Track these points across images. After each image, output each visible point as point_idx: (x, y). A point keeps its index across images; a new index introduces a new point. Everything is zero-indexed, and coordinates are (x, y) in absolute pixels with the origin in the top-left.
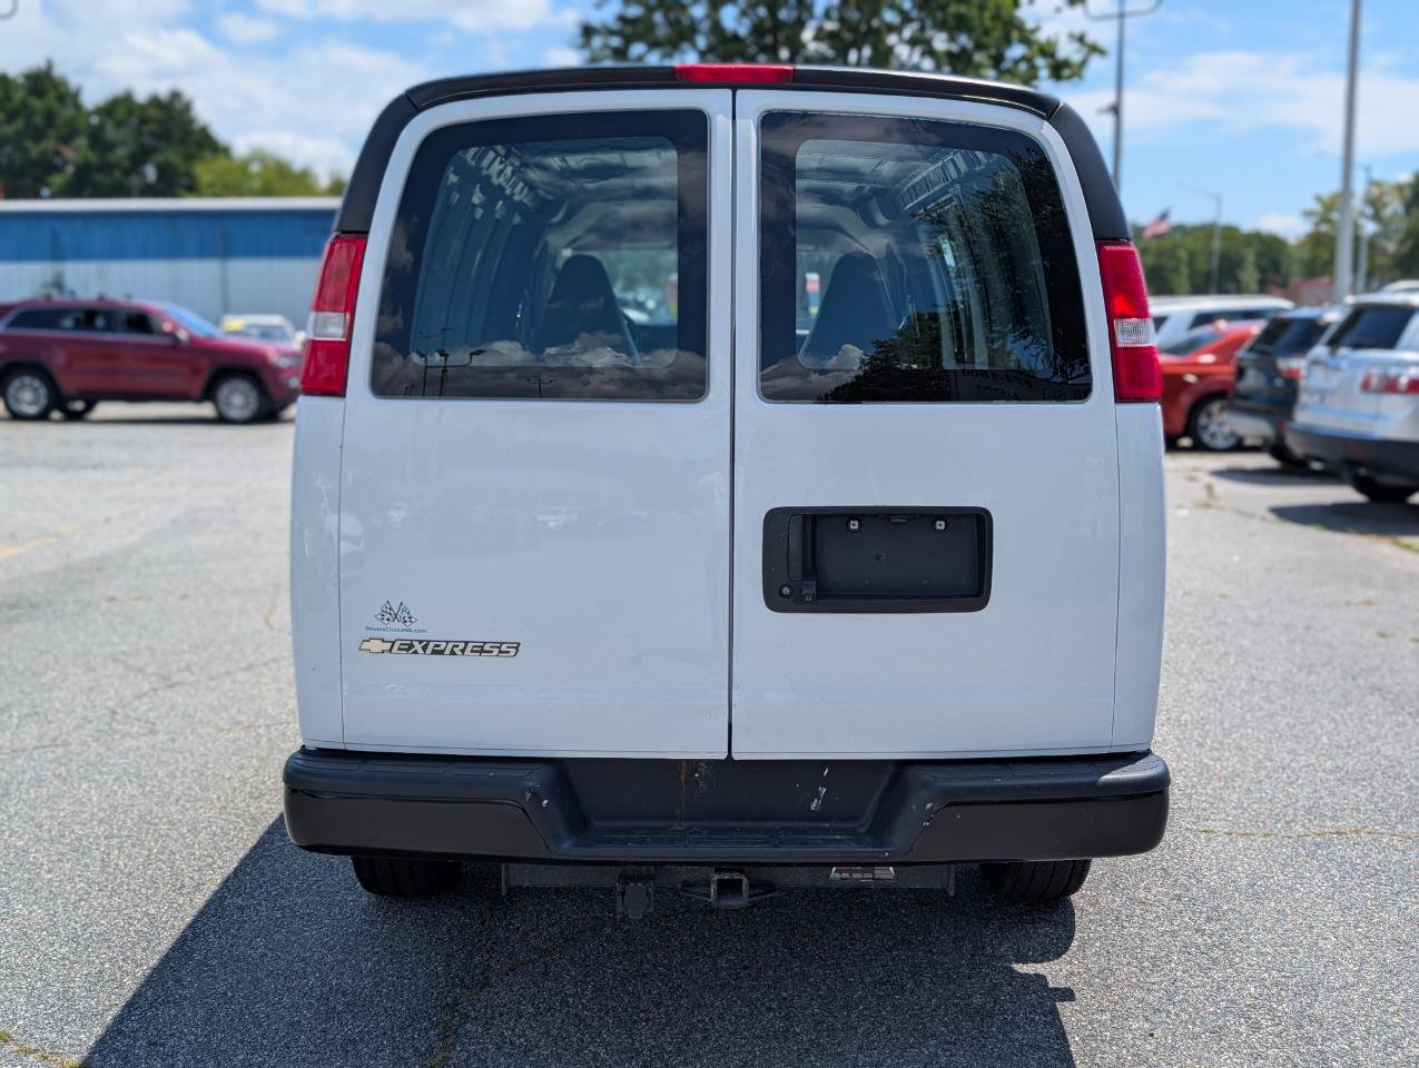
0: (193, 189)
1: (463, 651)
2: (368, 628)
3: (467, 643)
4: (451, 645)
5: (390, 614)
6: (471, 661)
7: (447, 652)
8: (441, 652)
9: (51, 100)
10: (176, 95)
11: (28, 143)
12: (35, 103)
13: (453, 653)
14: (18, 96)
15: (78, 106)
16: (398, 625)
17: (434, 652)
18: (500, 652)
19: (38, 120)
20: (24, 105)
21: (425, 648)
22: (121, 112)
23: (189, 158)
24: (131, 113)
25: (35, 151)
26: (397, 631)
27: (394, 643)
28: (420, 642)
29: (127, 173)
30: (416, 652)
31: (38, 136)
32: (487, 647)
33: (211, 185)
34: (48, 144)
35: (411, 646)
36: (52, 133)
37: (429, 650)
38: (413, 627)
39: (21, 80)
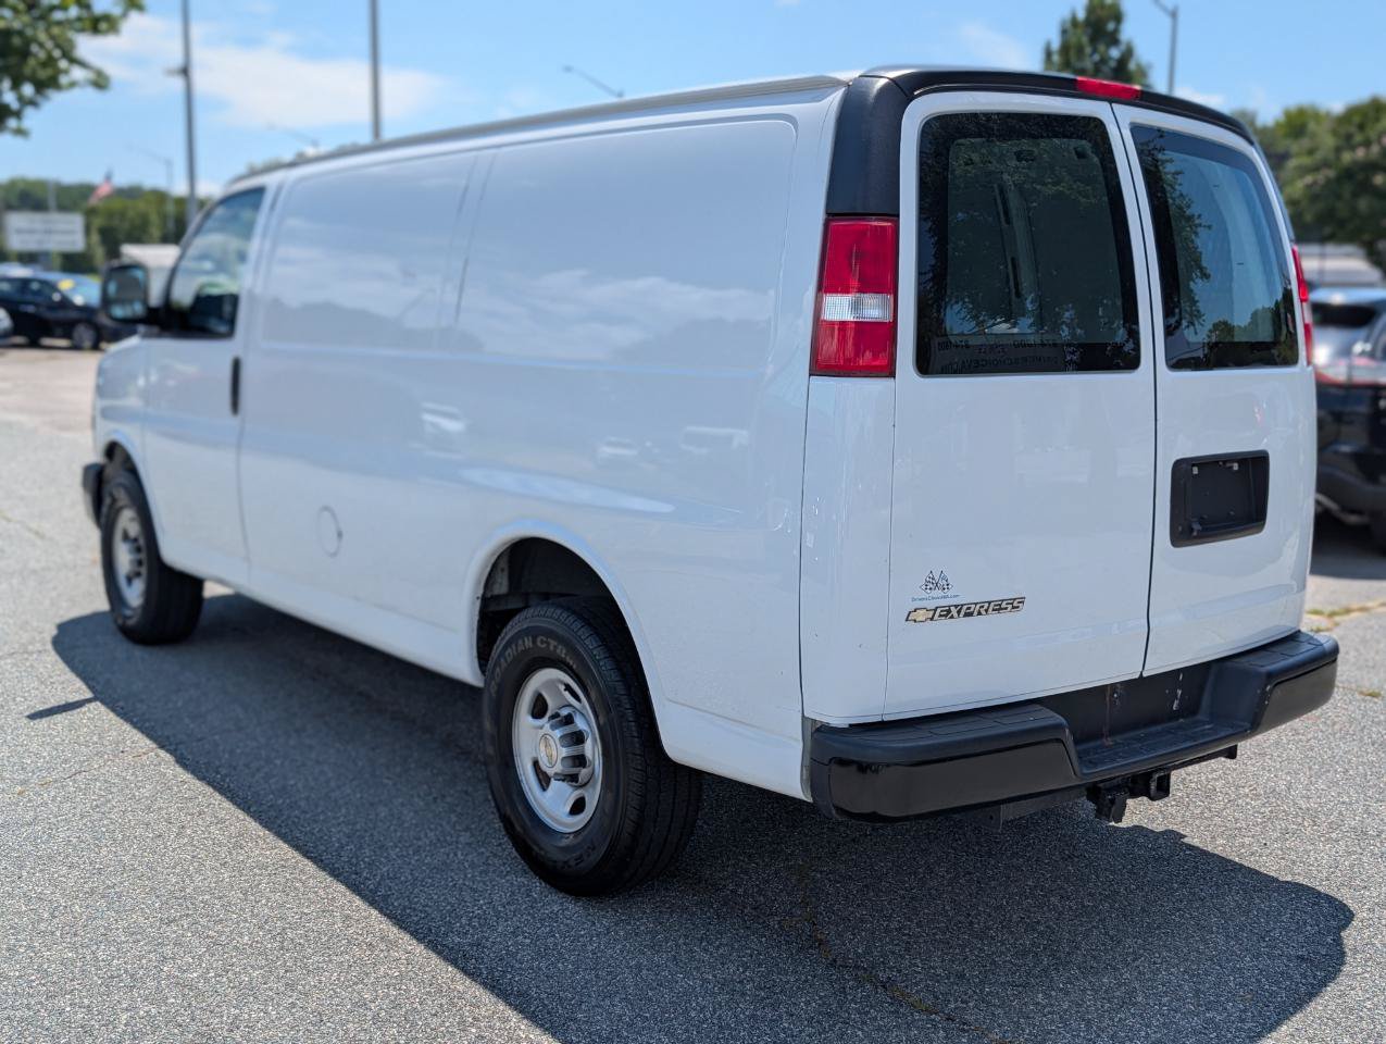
1: (986, 611)
2: (914, 600)
3: (989, 603)
4: (978, 606)
5: (933, 583)
6: (994, 618)
7: (976, 613)
8: (971, 614)
13: (979, 614)
16: (938, 593)
17: (967, 615)
18: (1013, 608)
21: (959, 612)
26: (938, 599)
27: (935, 610)
28: (956, 606)
30: (952, 617)
32: (1004, 605)
35: (949, 611)
37: (962, 613)
38: (949, 594)
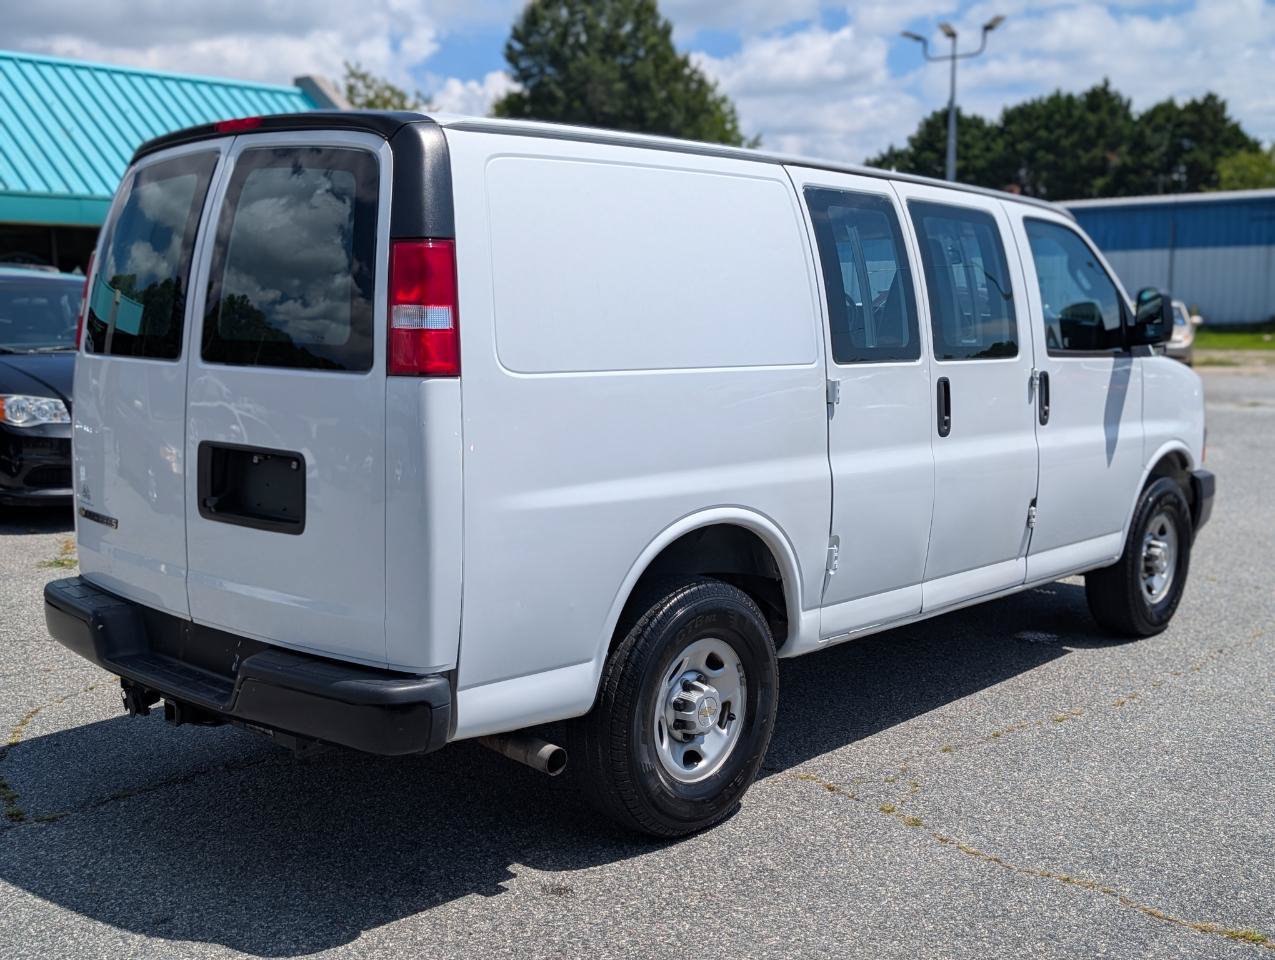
0: (1214, 185)
9: (1104, 114)
10: (1211, 98)
11: (1080, 152)
12: (1091, 117)
14: (1076, 113)
15: (1127, 116)
19: (1091, 132)
20: (1082, 119)
22: (1160, 119)
23: (1216, 155)
24: (1168, 120)
25: (1085, 158)
29: (1156, 172)
31: (1088, 144)
33: (1231, 179)
34: (1097, 152)
36: (1101, 142)
39: (1084, 99)
